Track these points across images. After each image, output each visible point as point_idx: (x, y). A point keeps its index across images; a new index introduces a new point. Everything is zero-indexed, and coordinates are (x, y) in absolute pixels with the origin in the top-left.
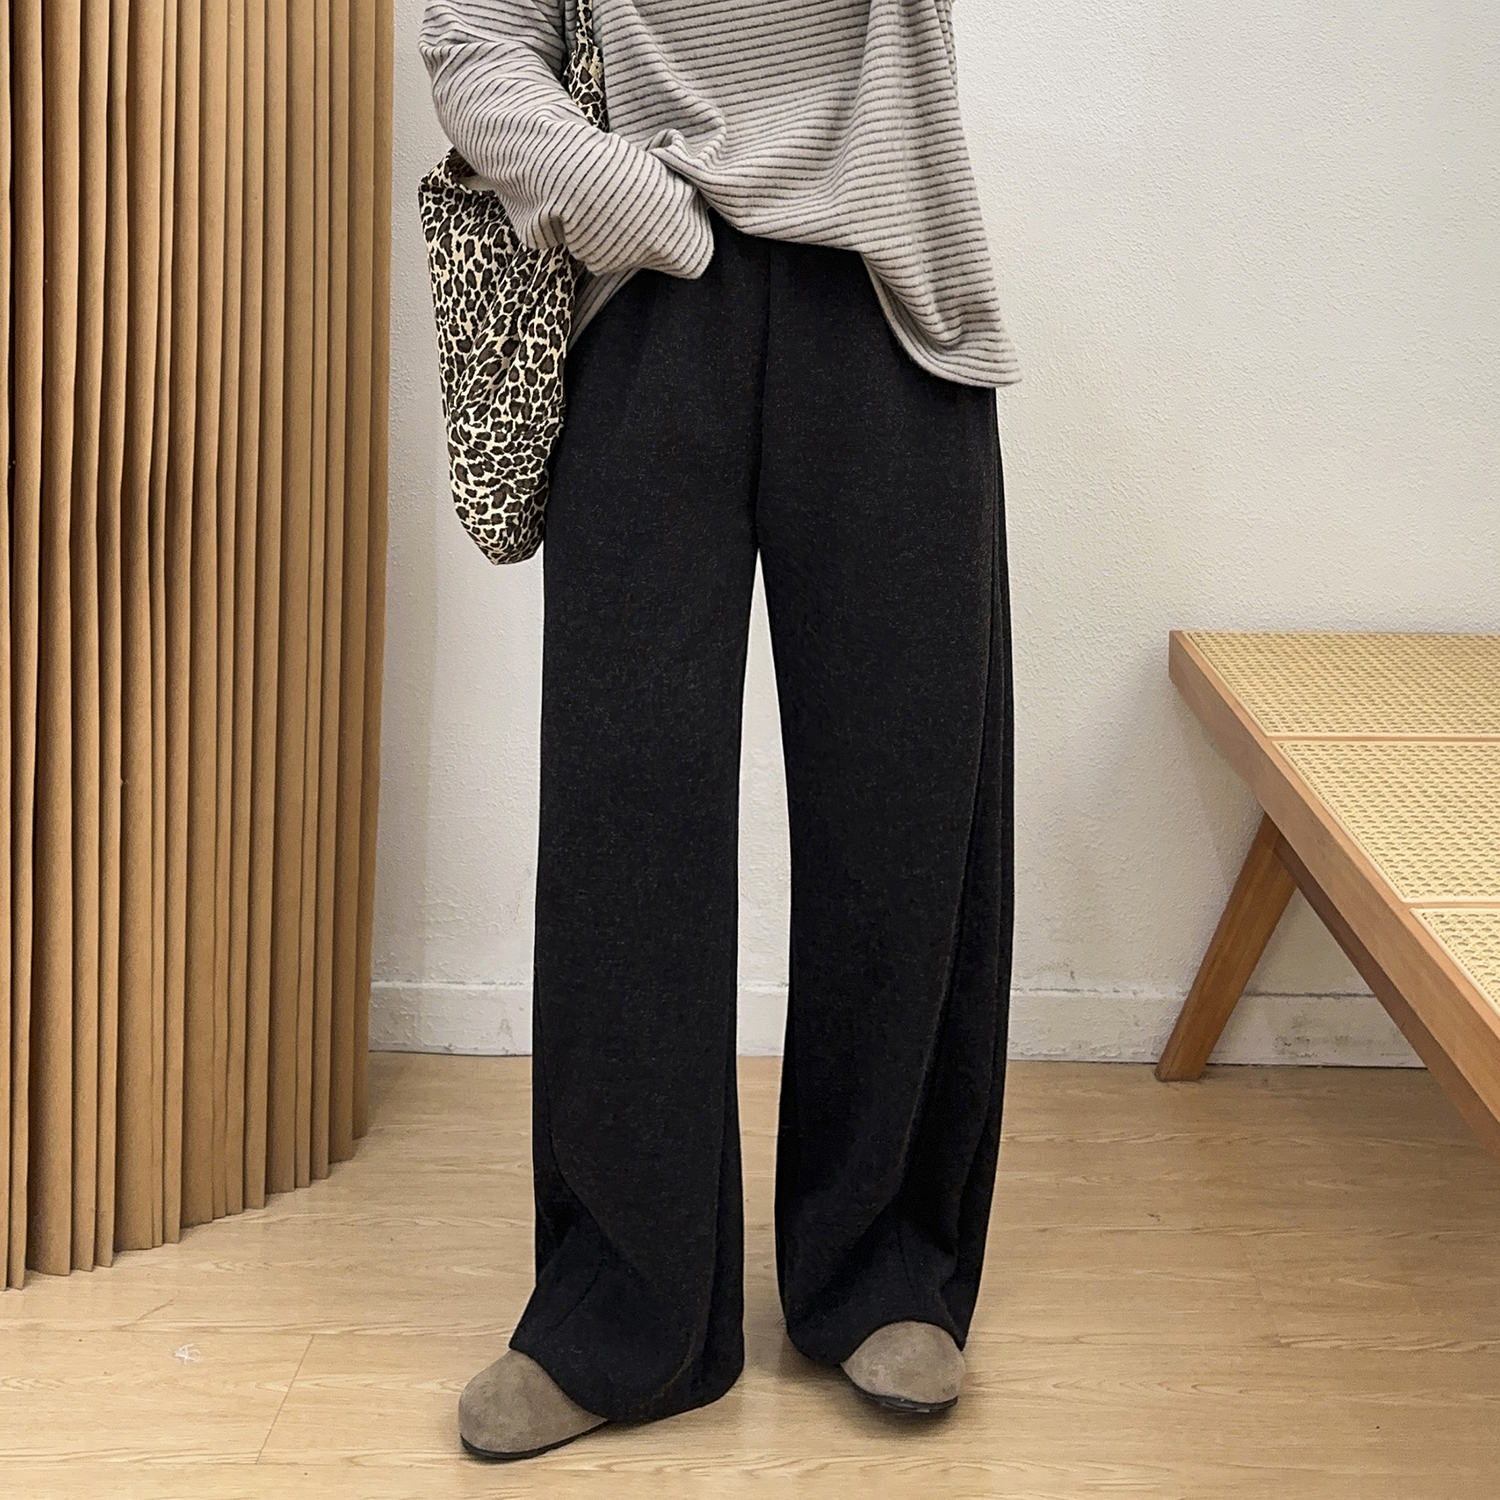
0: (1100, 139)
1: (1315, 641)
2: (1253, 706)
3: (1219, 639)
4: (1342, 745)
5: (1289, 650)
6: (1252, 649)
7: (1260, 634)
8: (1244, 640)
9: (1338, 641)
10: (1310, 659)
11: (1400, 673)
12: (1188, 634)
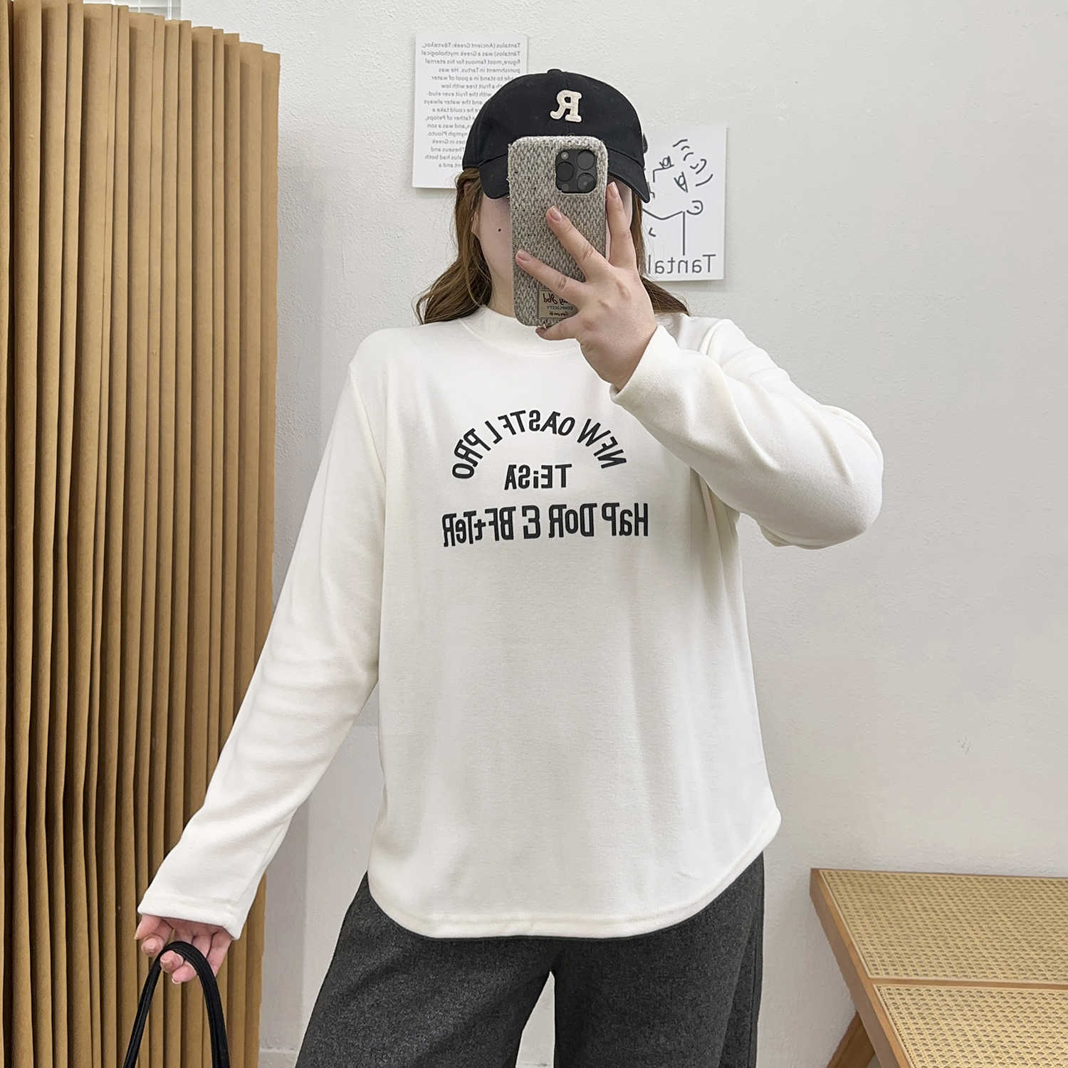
3: (845, 879)
5: (892, 890)
6: (867, 889)
9: (927, 883)
10: (906, 900)
12: (823, 873)
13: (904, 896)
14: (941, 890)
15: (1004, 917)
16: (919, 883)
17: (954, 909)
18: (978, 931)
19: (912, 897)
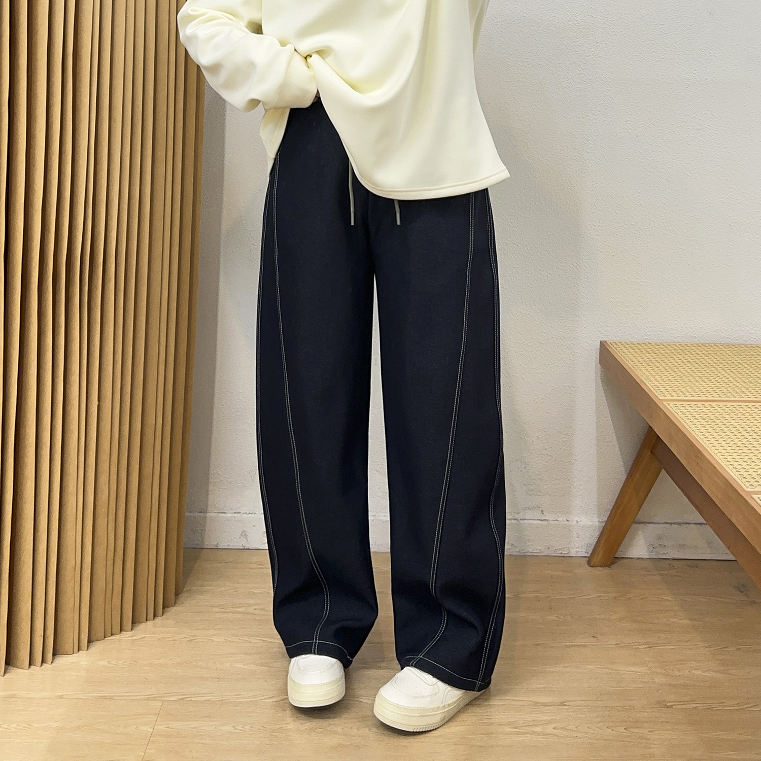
0: (569, 86)
1: (675, 347)
2: (650, 382)
3: (626, 346)
4: (700, 404)
5: (663, 352)
6: (644, 351)
7: (647, 343)
8: (639, 346)
9: (687, 348)
10: (674, 357)
11: (721, 366)
12: (610, 343)
13: (672, 355)
14: (698, 351)
15: (746, 366)
16: (681, 348)
17: (710, 362)
18: (730, 373)
19: (679, 356)
